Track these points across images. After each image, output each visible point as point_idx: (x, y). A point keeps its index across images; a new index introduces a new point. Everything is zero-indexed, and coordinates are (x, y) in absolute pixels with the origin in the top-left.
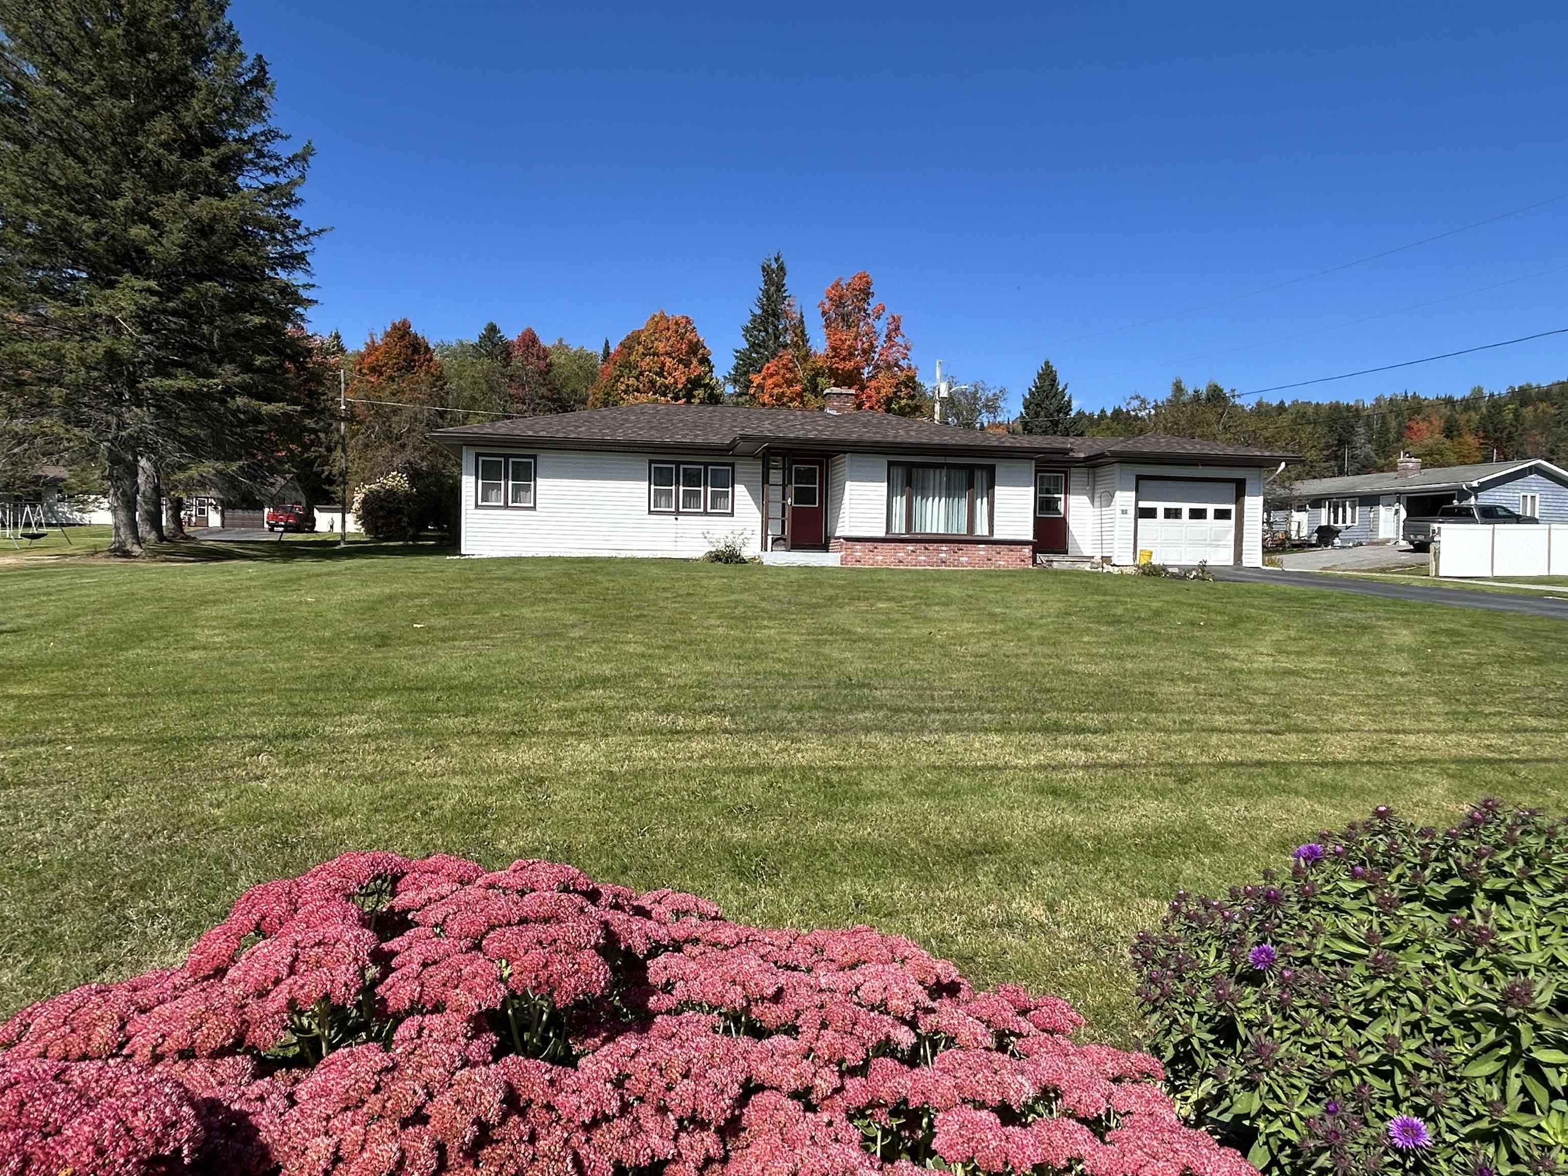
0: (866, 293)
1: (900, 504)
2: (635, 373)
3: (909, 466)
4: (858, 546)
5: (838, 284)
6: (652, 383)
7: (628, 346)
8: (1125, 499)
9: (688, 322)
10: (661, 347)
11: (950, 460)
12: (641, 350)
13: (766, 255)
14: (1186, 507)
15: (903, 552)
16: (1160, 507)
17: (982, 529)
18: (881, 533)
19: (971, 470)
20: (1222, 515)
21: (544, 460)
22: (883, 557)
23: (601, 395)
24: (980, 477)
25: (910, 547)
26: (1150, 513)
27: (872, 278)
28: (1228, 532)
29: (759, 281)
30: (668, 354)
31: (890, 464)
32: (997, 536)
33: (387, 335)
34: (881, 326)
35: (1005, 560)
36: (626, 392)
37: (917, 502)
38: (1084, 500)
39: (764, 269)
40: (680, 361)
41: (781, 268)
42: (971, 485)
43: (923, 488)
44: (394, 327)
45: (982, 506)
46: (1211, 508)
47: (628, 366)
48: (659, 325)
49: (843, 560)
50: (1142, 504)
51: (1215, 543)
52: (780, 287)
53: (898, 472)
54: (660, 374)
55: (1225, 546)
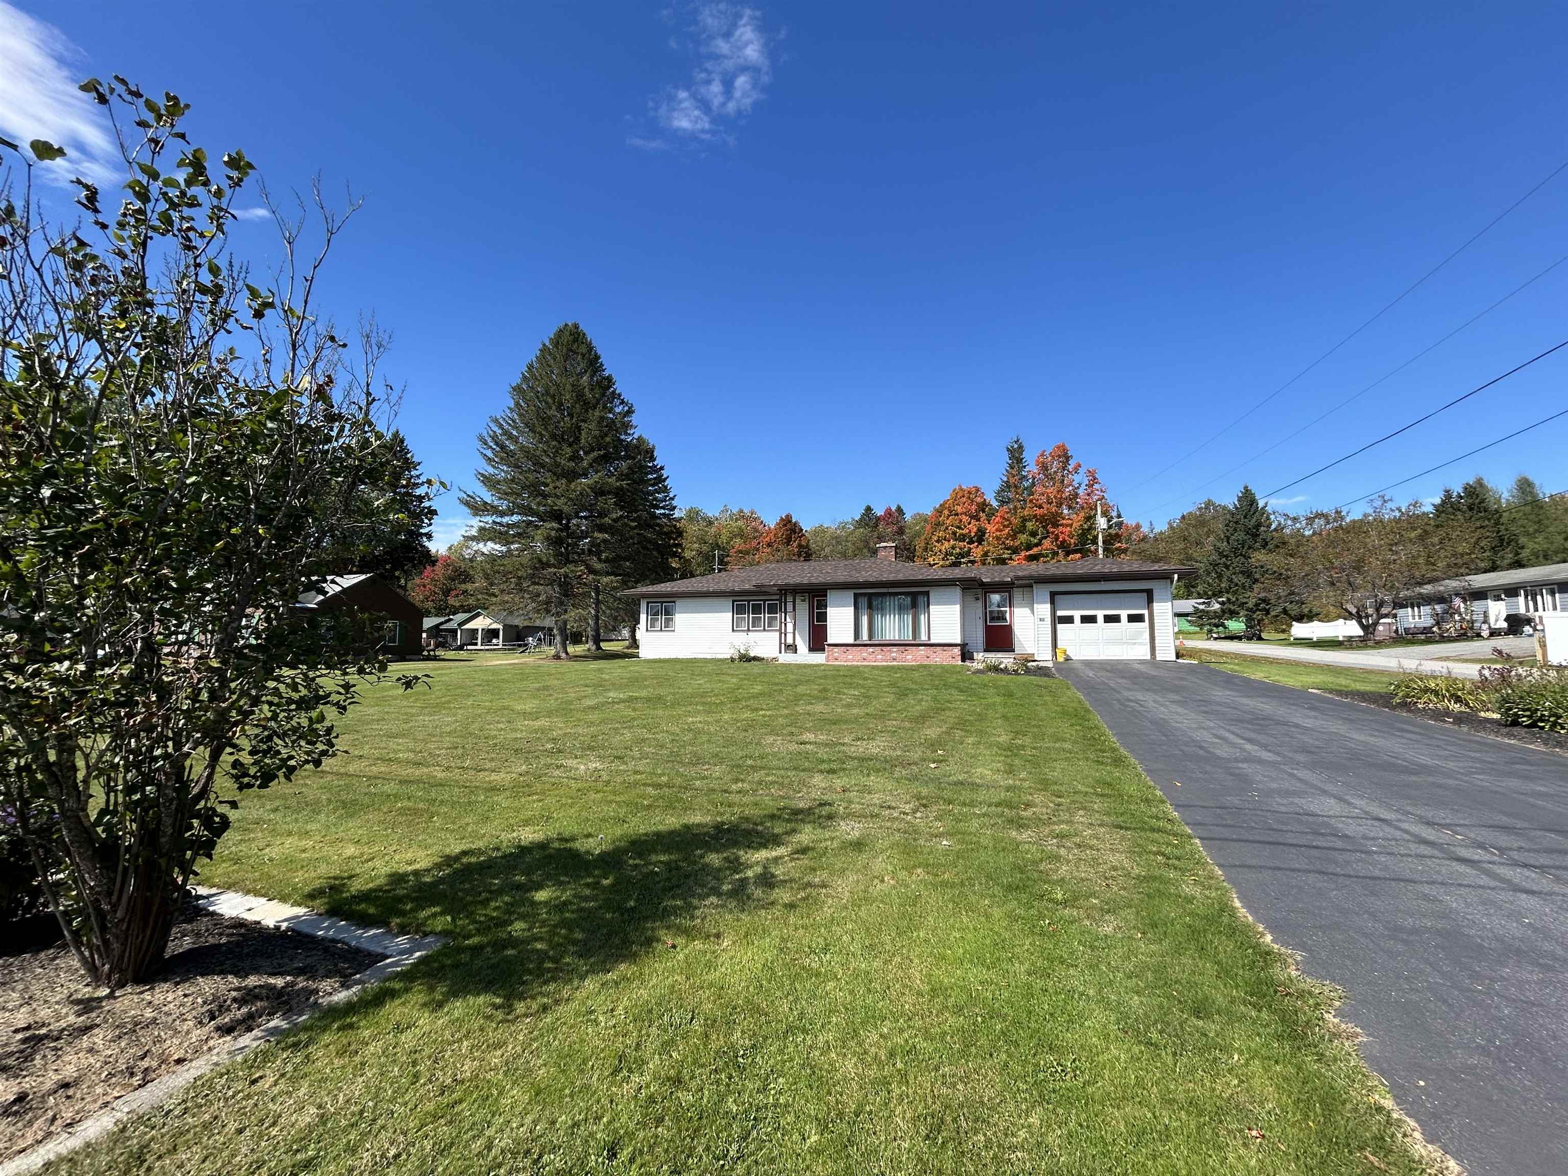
0: (1066, 458)
1: (865, 620)
2: (943, 528)
3: (870, 596)
4: (836, 649)
5: (1042, 455)
6: (954, 533)
7: (939, 512)
8: (1044, 609)
9: (978, 490)
10: (959, 509)
11: (891, 590)
12: (946, 512)
13: (1008, 441)
14: (1100, 614)
15: (866, 652)
16: (1077, 614)
17: (924, 638)
18: (851, 640)
19: (914, 596)
20: (1133, 619)
21: (679, 603)
22: (854, 659)
23: (923, 545)
24: (921, 600)
25: (871, 649)
26: (1069, 620)
27: (1068, 446)
28: (1141, 633)
29: (1005, 457)
30: (965, 514)
31: (856, 596)
32: (932, 641)
33: (778, 524)
34: (1080, 479)
35: (940, 658)
36: (938, 541)
37: (878, 618)
38: (1026, 611)
39: (1008, 450)
40: (972, 517)
41: (1021, 447)
42: (914, 605)
43: (882, 609)
44: (782, 519)
45: (923, 618)
46: (1124, 614)
47: (938, 524)
48: (960, 495)
49: (827, 659)
50: (1060, 613)
51: (1133, 641)
52: (1020, 461)
53: (864, 602)
54: (959, 528)
55: (1141, 644)
